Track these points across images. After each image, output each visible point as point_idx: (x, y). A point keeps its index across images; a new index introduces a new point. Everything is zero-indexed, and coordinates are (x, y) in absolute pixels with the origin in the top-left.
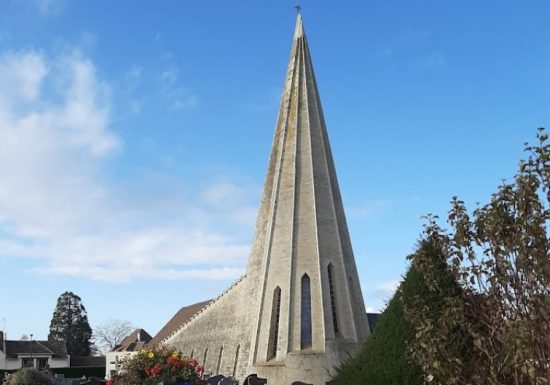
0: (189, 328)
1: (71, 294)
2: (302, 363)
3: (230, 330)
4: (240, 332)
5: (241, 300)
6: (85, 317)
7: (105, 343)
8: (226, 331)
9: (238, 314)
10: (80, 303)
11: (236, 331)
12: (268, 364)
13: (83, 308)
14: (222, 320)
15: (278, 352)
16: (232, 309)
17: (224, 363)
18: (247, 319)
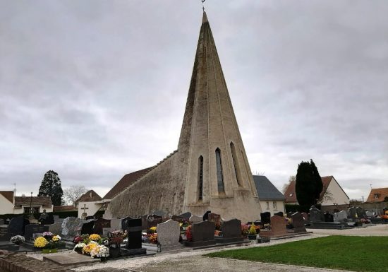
0: (136, 185)
1: (52, 171)
2: (221, 204)
3: (166, 184)
4: (175, 186)
5: (175, 165)
6: (60, 184)
8: (164, 185)
9: (173, 174)
10: (57, 176)
11: (173, 185)
12: (198, 205)
13: (59, 179)
14: (160, 179)
15: (204, 197)
16: (168, 172)
17: (163, 205)
18: (180, 176)
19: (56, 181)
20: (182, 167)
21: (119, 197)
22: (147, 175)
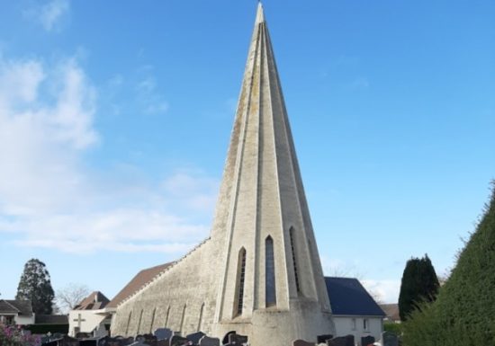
0: (151, 288)
1: (37, 261)
2: (267, 321)
3: (193, 289)
4: (205, 291)
5: (205, 260)
6: (49, 281)
7: (65, 304)
8: (190, 290)
9: (202, 274)
10: (44, 268)
11: (201, 290)
12: (234, 321)
13: (47, 272)
14: (185, 280)
15: (244, 310)
16: (196, 270)
17: (187, 320)
18: (212, 278)
19: (43, 275)
20: (215, 263)
21: (127, 305)
22: (167, 273)
